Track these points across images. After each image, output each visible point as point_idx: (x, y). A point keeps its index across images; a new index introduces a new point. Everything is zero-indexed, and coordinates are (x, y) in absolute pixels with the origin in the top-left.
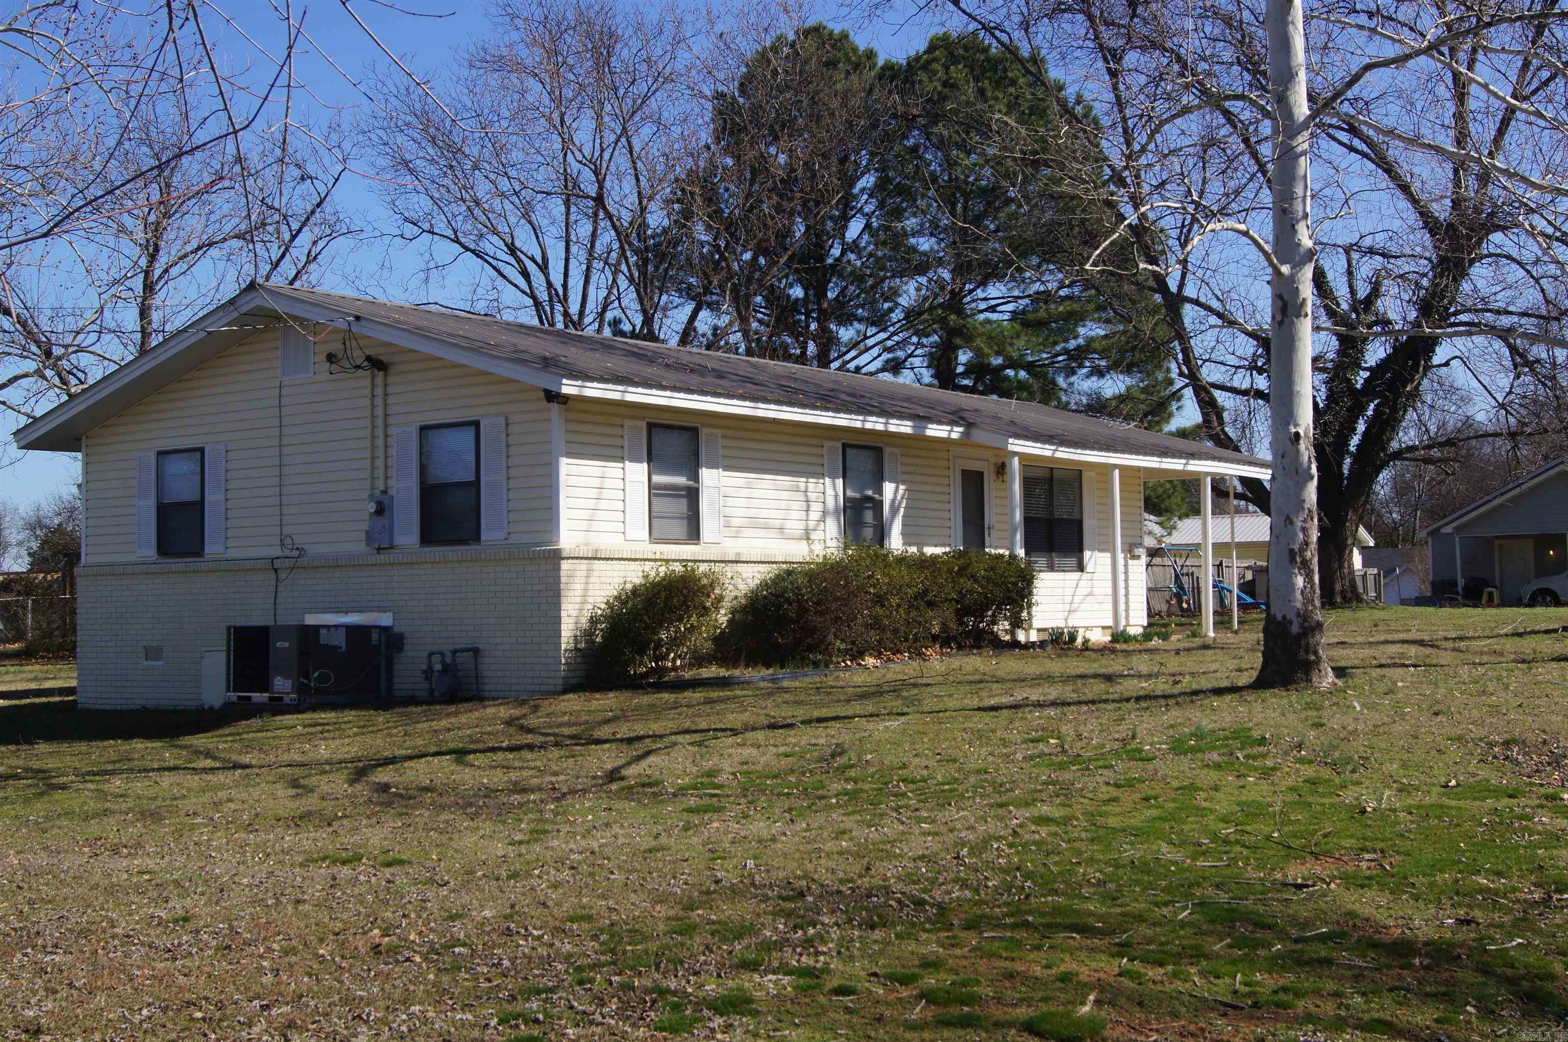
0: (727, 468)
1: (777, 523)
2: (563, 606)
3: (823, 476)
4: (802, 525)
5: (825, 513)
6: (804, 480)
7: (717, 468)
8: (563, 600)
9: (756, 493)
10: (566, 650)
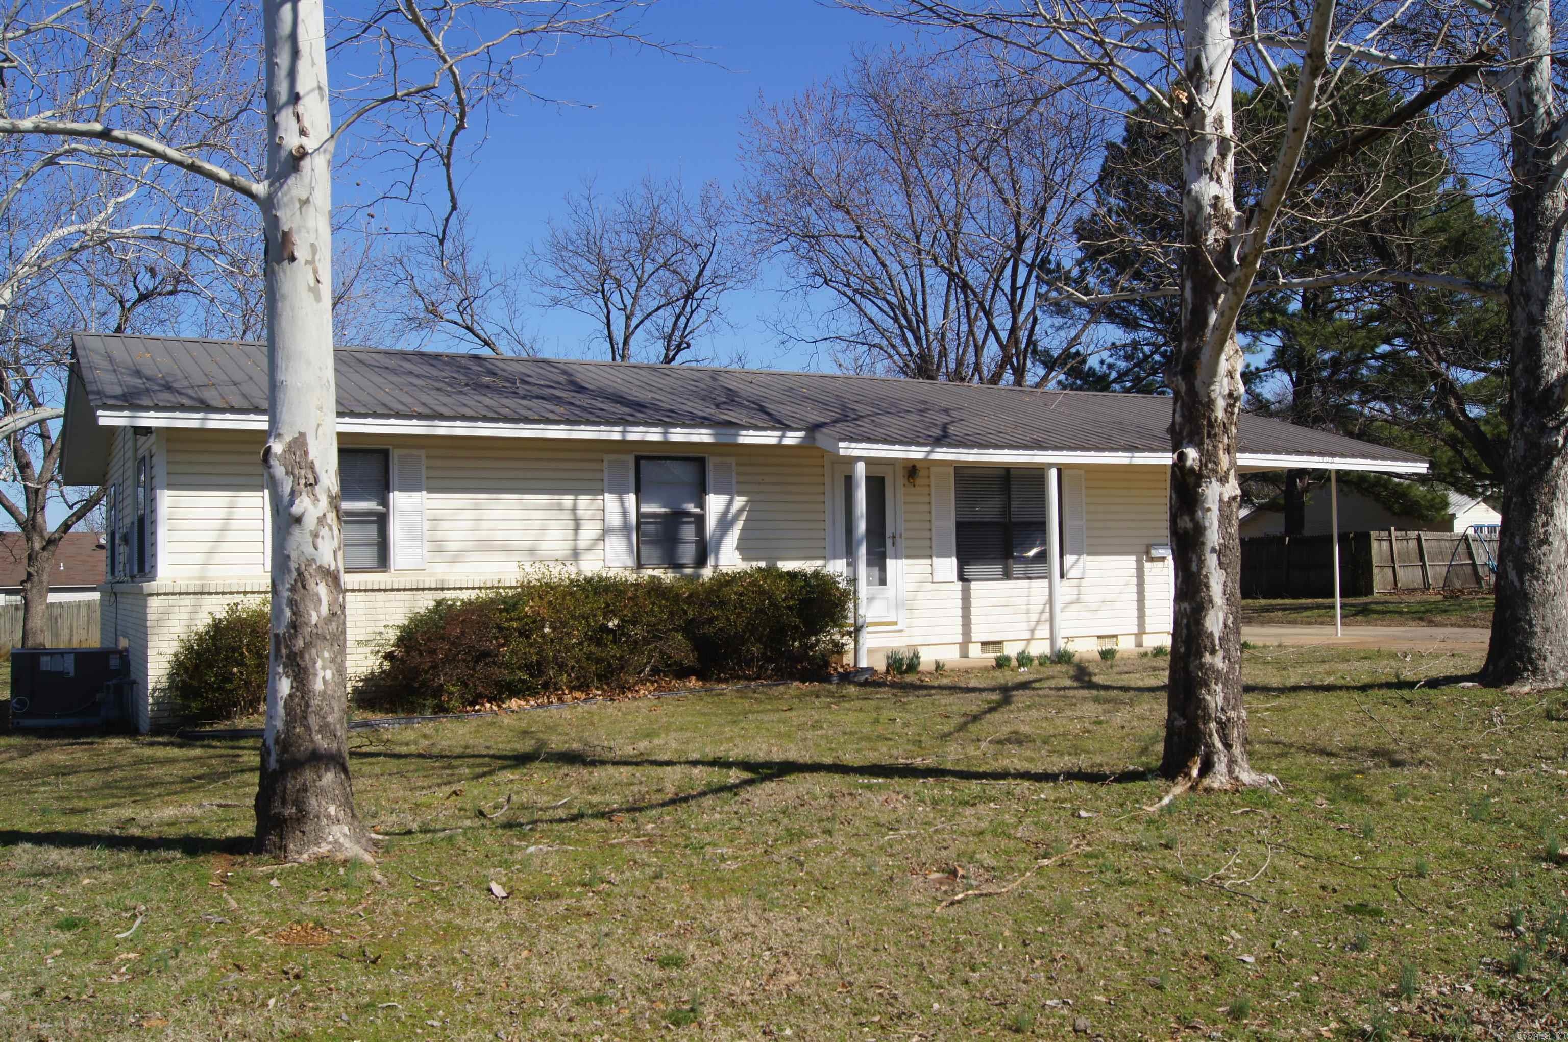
0: (430, 490)
1: (527, 545)
2: (150, 645)
3: (602, 492)
4: (568, 545)
5: (606, 532)
6: (572, 497)
7: (420, 490)
8: (149, 637)
9: (487, 514)
10: (154, 690)
